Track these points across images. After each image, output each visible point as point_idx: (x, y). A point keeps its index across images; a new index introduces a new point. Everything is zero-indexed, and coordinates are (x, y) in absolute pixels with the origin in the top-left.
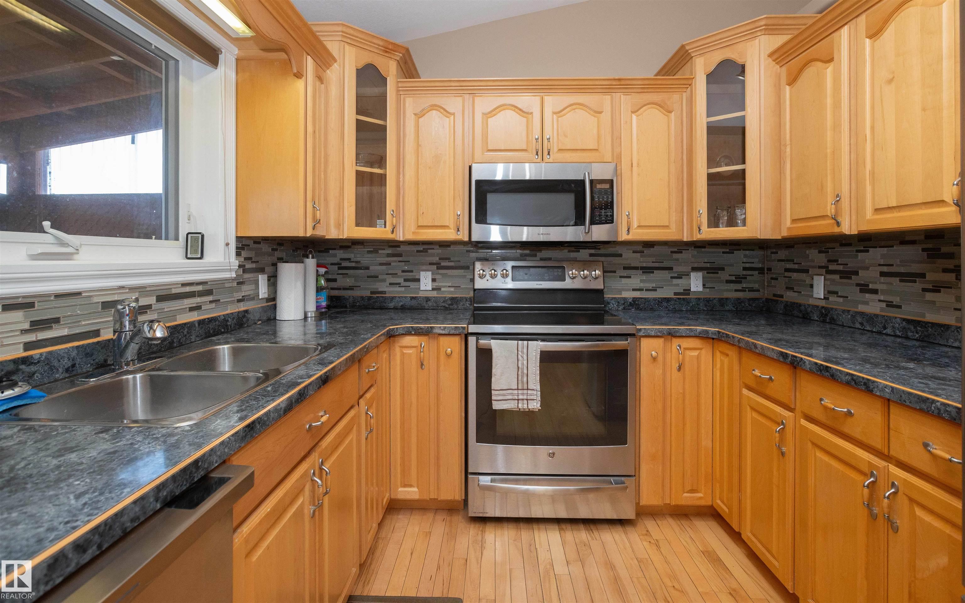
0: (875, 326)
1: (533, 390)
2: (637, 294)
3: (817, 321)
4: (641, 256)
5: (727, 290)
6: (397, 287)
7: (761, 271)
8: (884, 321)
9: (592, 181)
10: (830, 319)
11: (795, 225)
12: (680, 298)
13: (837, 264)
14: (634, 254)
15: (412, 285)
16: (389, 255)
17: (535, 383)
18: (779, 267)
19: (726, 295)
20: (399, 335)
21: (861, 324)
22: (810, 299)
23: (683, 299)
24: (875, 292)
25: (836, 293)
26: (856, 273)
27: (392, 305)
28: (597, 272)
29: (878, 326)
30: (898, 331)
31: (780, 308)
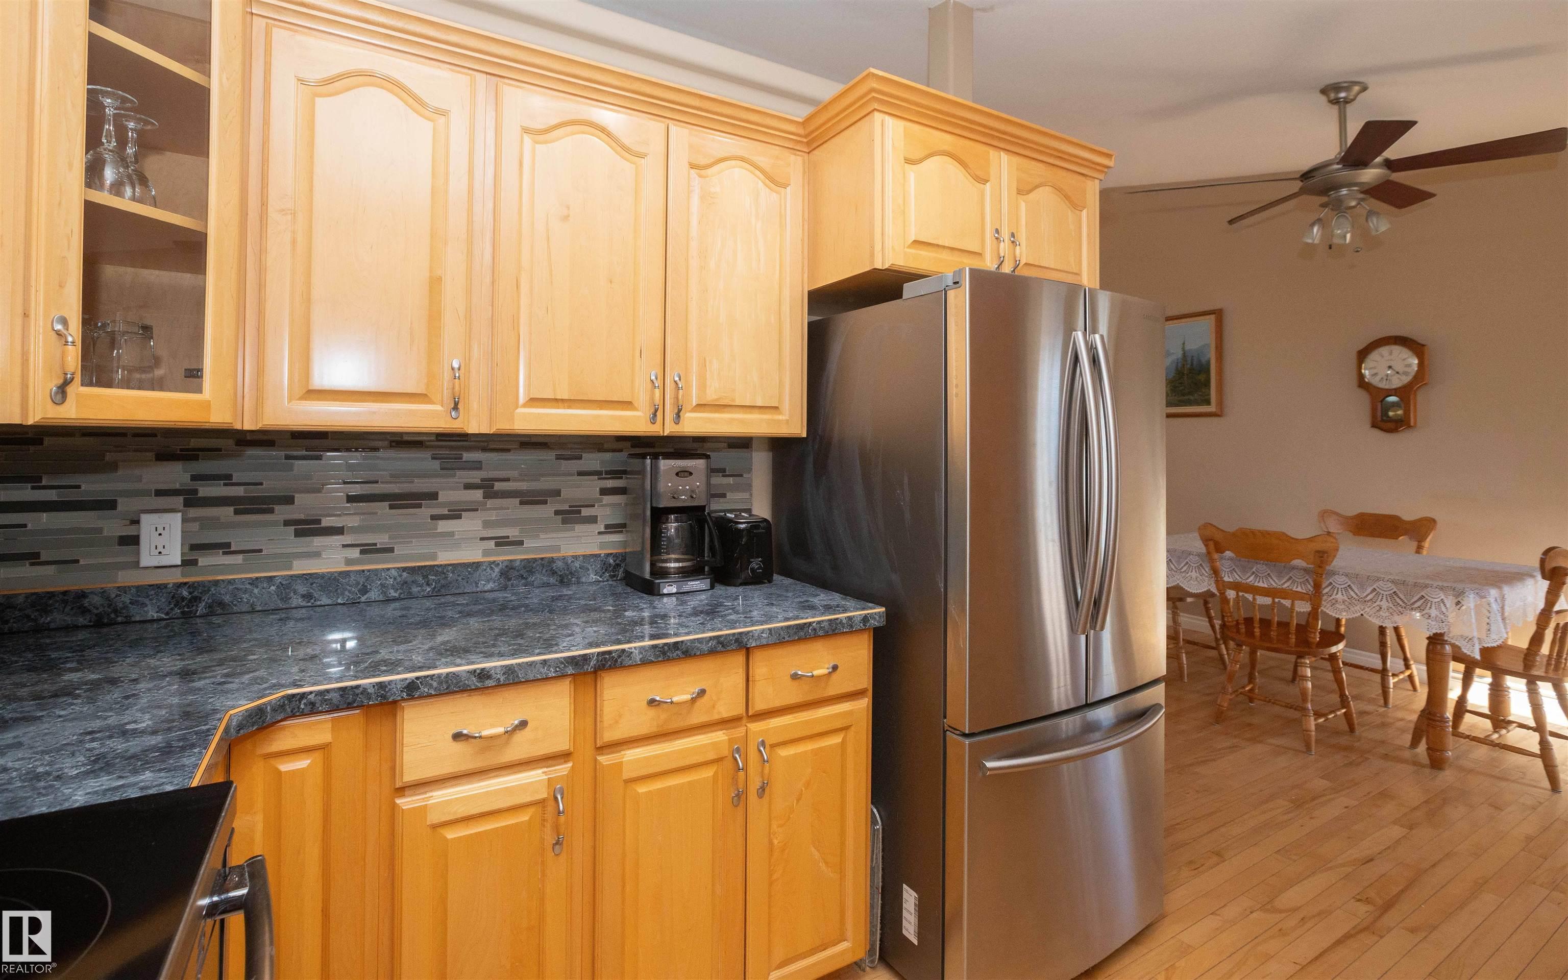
0: (343, 594)
8: (361, 581)
13: (228, 484)
24: (339, 531)
25: (222, 546)
26: (289, 500)
29: (350, 592)
30: (392, 591)
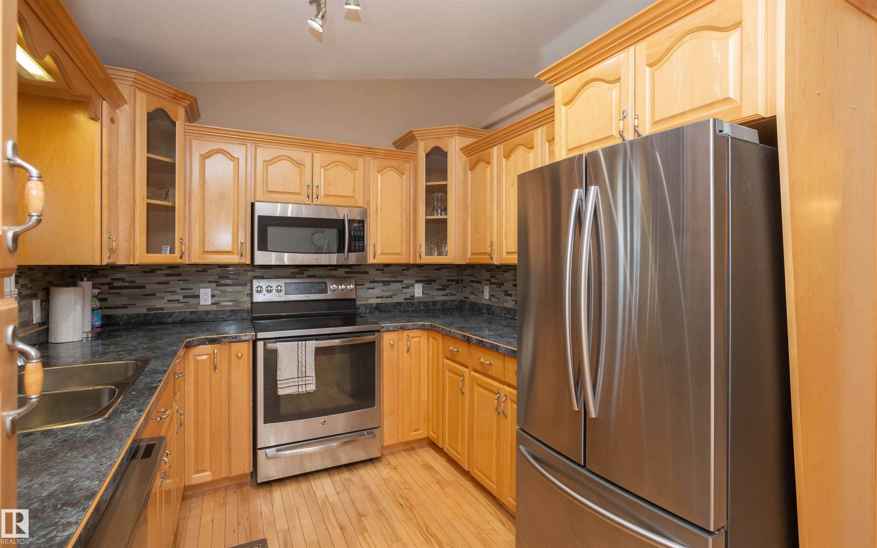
0: (510, 315)
1: (310, 376)
2: (379, 301)
3: (485, 313)
4: (382, 273)
5: (437, 295)
6: (176, 303)
7: (457, 282)
8: (514, 312)
9: (349, 221)
10: (491, 312)
11: (472, 257)
12: (408, 302)
13: (495, 279)
14: (377, 271)
15: (192, 301)
16: (167, 275)
17: (311, 372)
18: (467, 279)
19: (437, 298)
20: (195, 345)
21: (505, 314)
22: (483, 300)
23: (410, 302)
24: (510, 295)
25: (494, 296)
26: (503, 284)
27: (170, 320)
28: (351, 286)
29: (512, 315)
31: (467, 306)
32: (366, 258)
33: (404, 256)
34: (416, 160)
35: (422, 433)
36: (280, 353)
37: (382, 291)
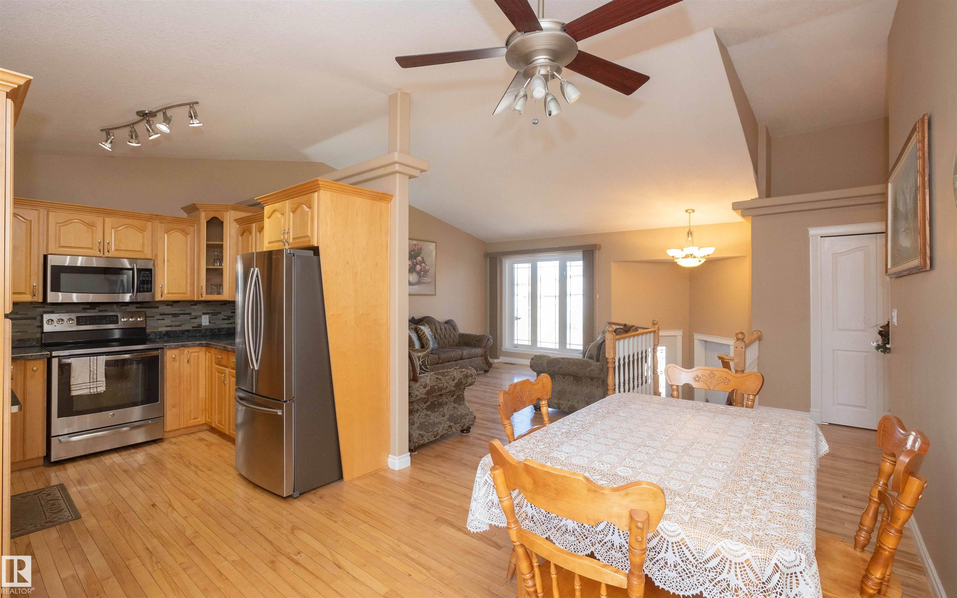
1: (101, 381)
2: (169, 329)
4: (171, 307)
5: (223, 324)
9: (138, 269)
12: (196, 329)
14: (166, 306)
17: (102, 377)
19: (222, 326)
23: (198, 329)
28: (141, 318)
32: (153, 296)
33: (189, 293)
34: (199, 224)
35: (202, 420)
36: (74, 366)
37: (172, 321)
